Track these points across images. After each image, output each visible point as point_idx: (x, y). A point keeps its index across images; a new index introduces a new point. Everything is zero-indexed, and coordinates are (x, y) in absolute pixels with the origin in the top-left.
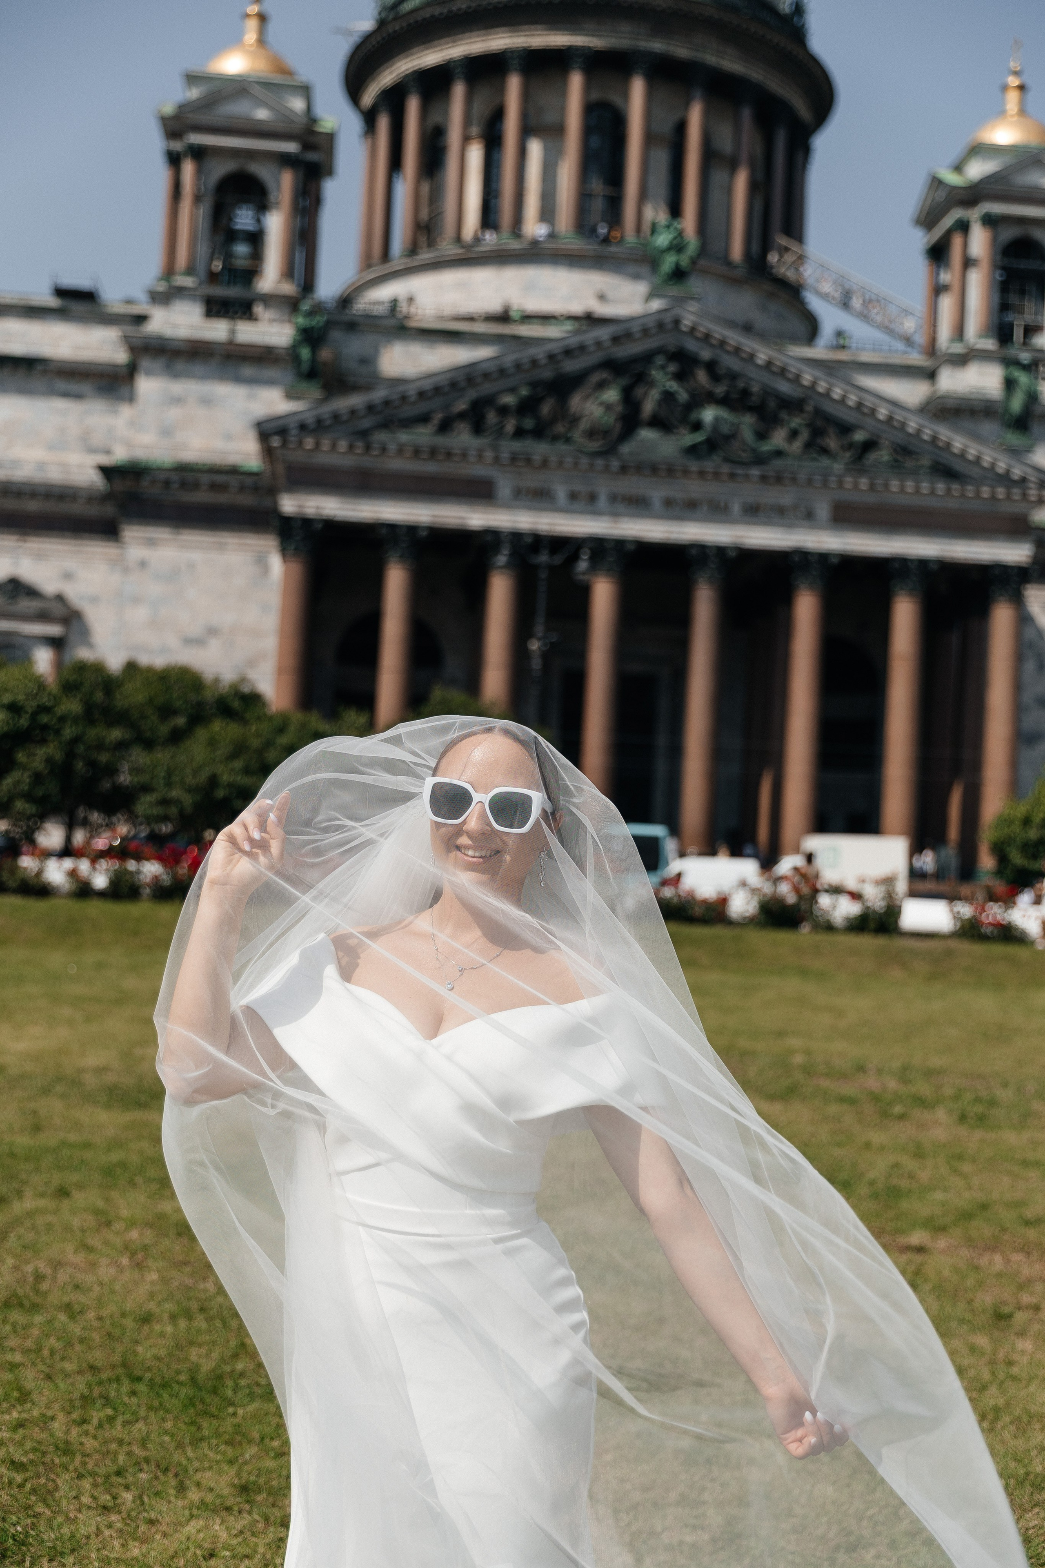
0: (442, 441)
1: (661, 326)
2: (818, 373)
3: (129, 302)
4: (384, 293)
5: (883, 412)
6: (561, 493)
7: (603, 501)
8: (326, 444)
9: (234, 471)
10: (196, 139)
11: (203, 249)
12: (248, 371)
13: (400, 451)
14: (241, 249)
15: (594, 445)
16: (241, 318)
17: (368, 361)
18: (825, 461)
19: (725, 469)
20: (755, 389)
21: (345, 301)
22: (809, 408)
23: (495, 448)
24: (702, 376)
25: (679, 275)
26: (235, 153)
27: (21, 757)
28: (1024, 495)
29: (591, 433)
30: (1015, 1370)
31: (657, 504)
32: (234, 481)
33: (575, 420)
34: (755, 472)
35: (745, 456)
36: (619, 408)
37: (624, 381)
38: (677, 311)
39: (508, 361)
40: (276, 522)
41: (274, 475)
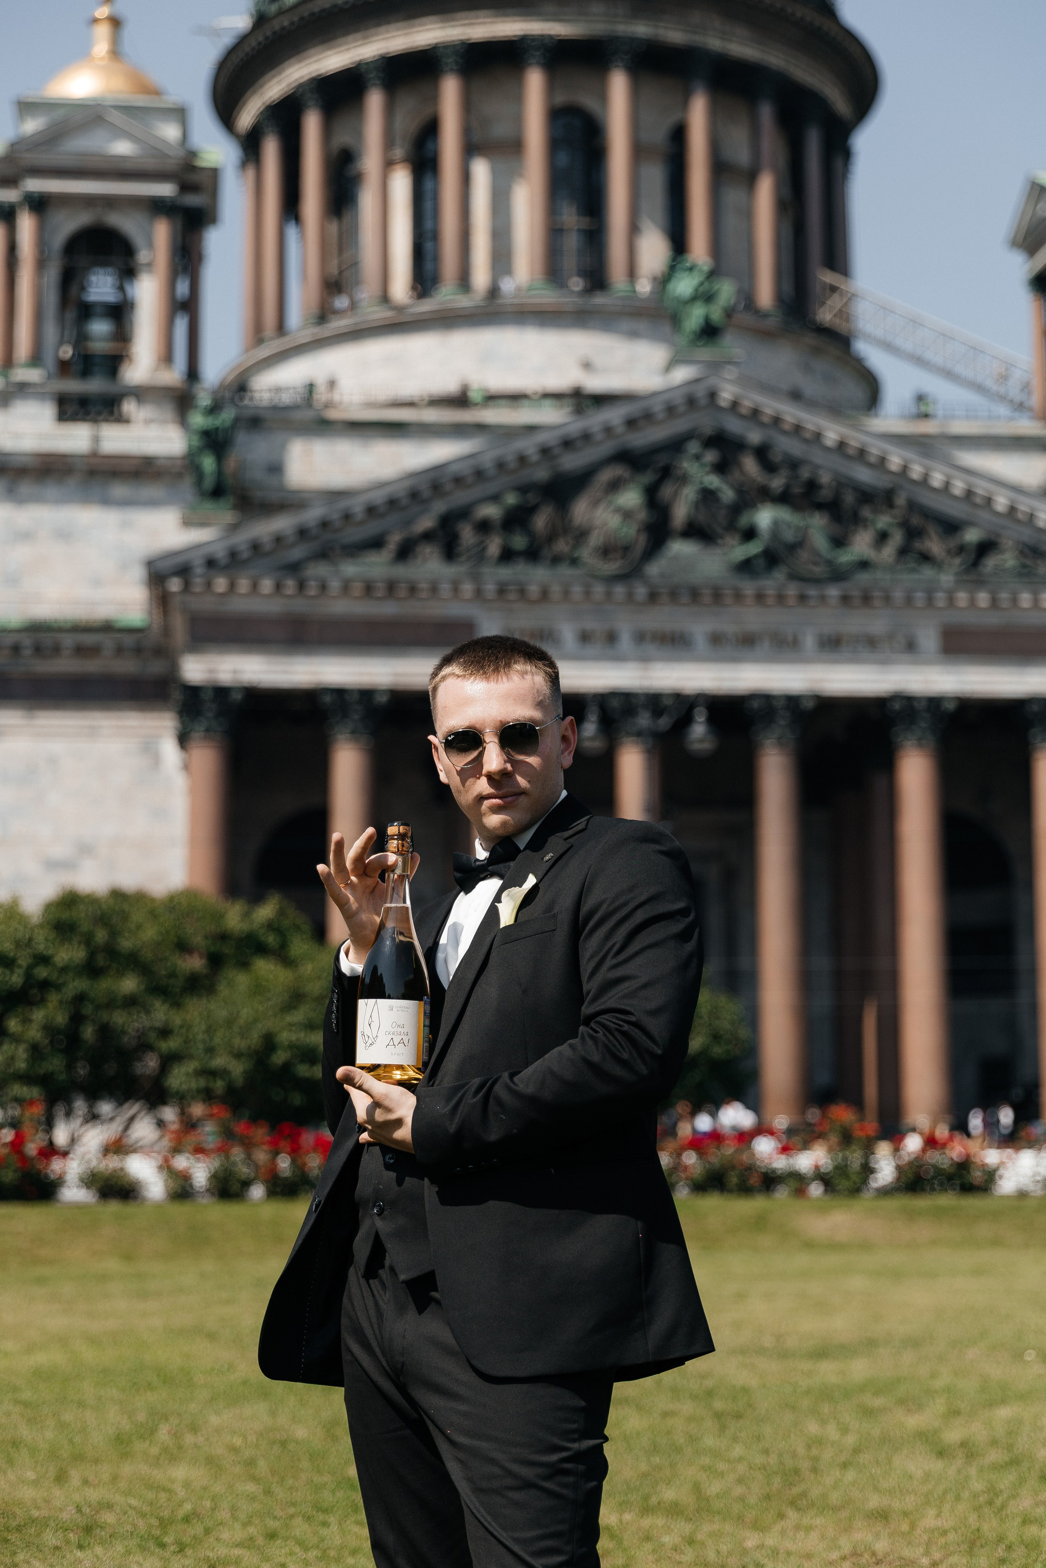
0: (402, 571)
1: (691, 402)
2: (910, 455)
4: (290, 374)
5: (1001, 502)
6: (570, 635)
7: (626, 641)
8: (244, 585)
9: (107, 627)
10: (34, 185)
11: (51, 331)
12: (119, 490)
13: (346, 588)
14: (100, 328)
15: (611, 567)
16: (106, 420)
17: (276, 469)
18: (927, 572)
19: (792, 590)
20: (825, 478)
21: (239, 388)
22: (901, 500)
23: (476, 578)
24: (750, 465)
25: (709, 332)
26: (89, 201)
29: (606, 551)
31: (701, 640)
32: (108, 642)
33: (581, 535)
34: (833, 592)
35: (818, 570)
36: (642, 515)
37: (648, 478)
38: (712, 381)
39: (487, 461)
40: (177, 695)
41: (166, 631)
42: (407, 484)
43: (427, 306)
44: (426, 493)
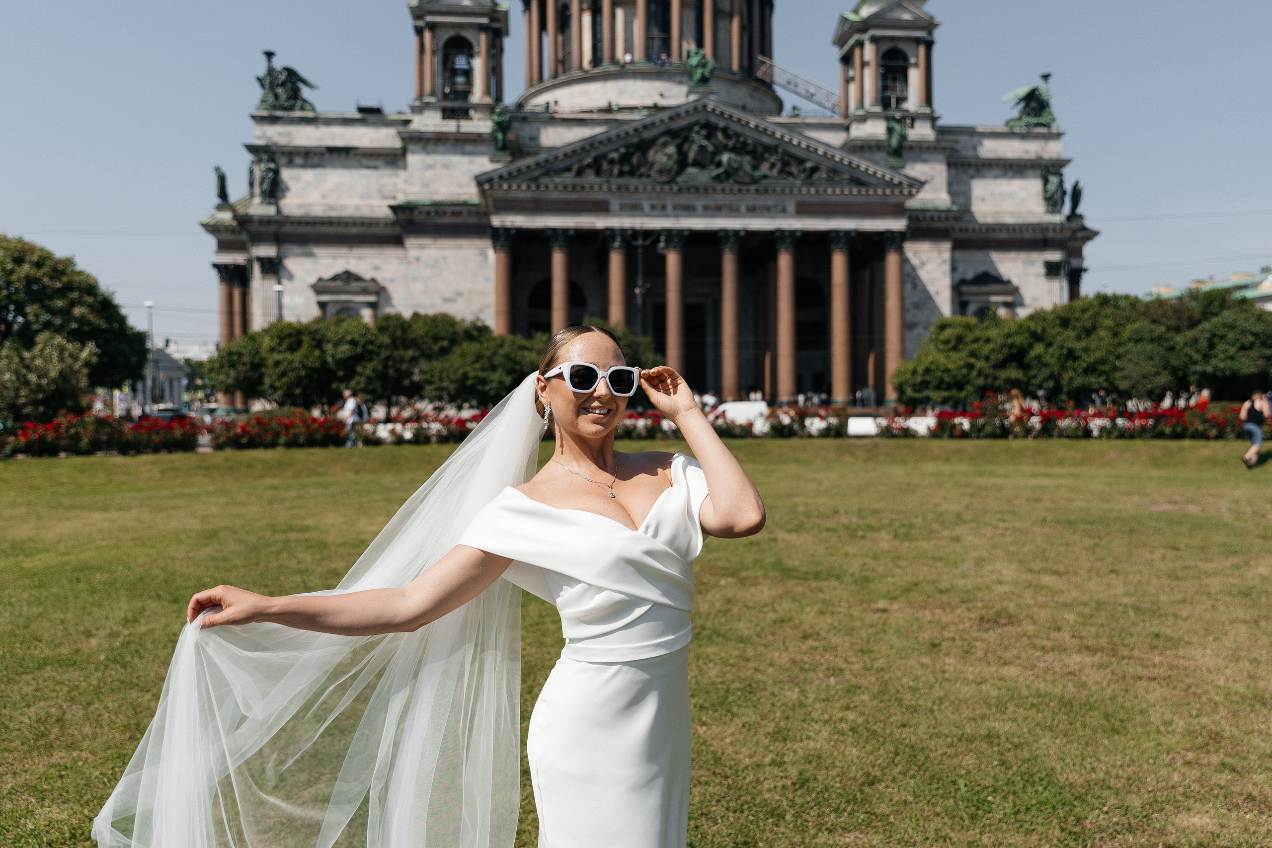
0: (578, 180)
1: (696, 109)
2: (784, 131)
3: (399, 113)
4: (541, 100)
5: (821, 151)
6: (646, 206)
7: (669, 209)
8: (514, 187)
9: (465, 204)
10: (430, 19)
11: (439, 81)
12: (468, 148)
13: (556, 188)
14: (460, 80)
15: (663, 179)
16: (462, 118)
17: (535, 138)
18: (791, 179)
19: (736, 187)
20: (750, 141)
21: (520, 106)
22: (780, 150)
23: (608, 182)
24: (720, 136)
25: (704, 80)
26: (453, 25)
27: (359, 369)
28: (901, 192)
29: (661, 172)
30: (947, 675)
31: (700, 209)
32: (464, 210)
33: (651, 165)
34: (753, 188)
35: (747, 180)
36: (675, 157)
37: (677, 141)
38: (705, 100)
39: (613, 134)
40: (490, 231)
41: (487, 205)
42: (580, 144)
43: (597, 70)
44: (588, 148)
